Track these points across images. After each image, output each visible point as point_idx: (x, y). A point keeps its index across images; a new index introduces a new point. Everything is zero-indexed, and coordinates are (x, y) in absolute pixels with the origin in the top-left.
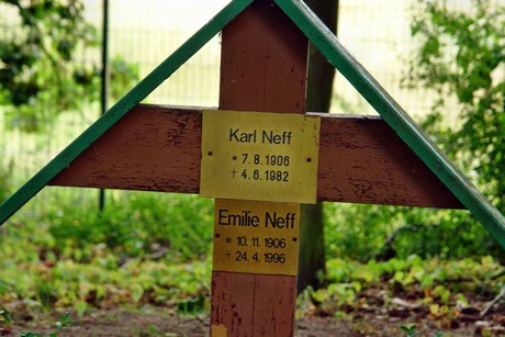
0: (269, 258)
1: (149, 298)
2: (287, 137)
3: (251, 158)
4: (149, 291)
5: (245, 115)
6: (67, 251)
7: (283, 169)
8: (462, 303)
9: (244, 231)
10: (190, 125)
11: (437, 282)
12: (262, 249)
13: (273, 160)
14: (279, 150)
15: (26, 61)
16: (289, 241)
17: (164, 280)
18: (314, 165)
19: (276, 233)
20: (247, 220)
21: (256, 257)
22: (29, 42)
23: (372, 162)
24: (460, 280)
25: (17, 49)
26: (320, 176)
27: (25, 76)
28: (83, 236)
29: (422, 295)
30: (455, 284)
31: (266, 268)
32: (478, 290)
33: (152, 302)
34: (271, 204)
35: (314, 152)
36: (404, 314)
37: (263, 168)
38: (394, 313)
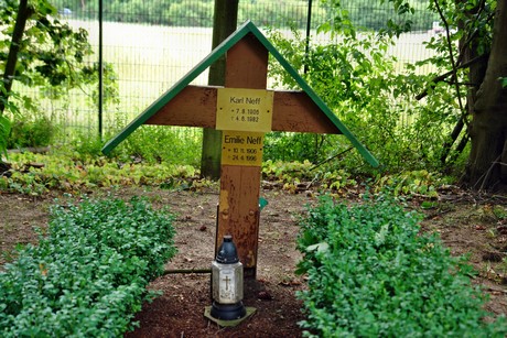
0: (249, 158)
1: (143, 182)
2: (258, 100)
3: (241, 111)
4: (142, 179)
5: (238, 90)
6: (88, 160)
7: (256, 116)
8: (297, 182)
9: (238, 146)
10: (212, 95)
11: (284, 172)
12: (245, 154)
13: (251, 112)
14: (254, 107)
15: (59, 62)
16: (258, 150)
17: (148, 173)
18: (271, 114)
19: (252, 147)
20: (238, 140)
21: (242, 158)
22: (58, 52)
23: (298, 112)
24: (294, 171)
25: (53, 56)
26: (274, 119)
27: (59, 70)
28: (94, 153)
29: (277, 179)
30: (293, 173)
31: (247, 163)
32: (303, 176)
33: (145, 184)
34: (250, 133)
35: (270, 107)
36: (271, 188)
37: (246, 116)
38: (265, 188)
